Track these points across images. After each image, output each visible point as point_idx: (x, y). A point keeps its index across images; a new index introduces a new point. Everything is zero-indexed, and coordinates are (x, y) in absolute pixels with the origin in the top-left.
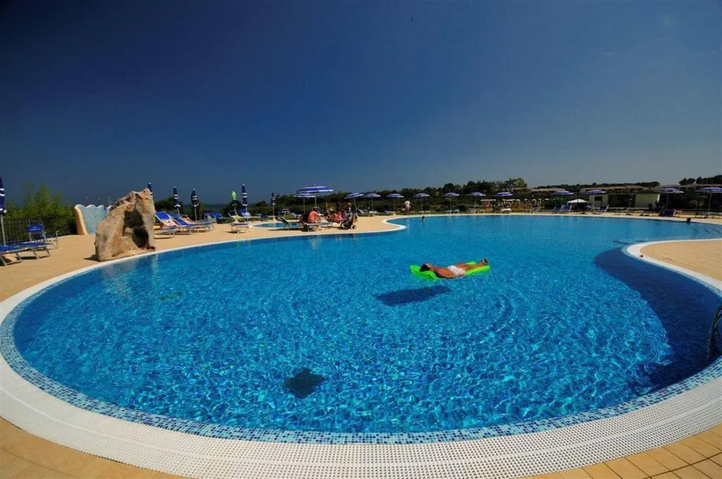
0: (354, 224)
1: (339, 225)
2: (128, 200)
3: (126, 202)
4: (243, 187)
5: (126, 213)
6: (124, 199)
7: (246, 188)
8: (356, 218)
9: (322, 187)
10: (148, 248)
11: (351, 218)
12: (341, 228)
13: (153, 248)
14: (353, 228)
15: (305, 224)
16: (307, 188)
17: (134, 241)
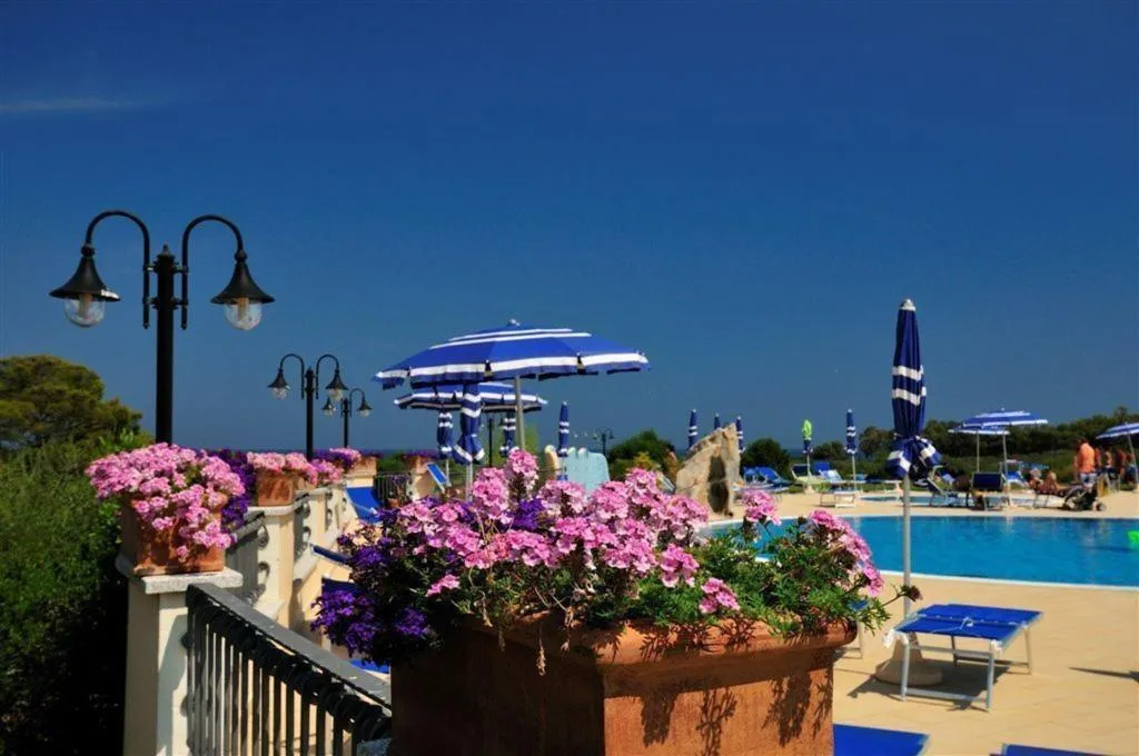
0: (1100, 499)
1: (1059, 502)
2: (713, 440)
3: (710, 443)
4: (849, 415)
5: (712, 459)
6: (708, 438)
7: (854, 418)
8: (1106, 485)
9: (1021, 414)
10: (726, 514)
11: (1090, 485)
12: (1065, 508)
13: (731, 515)
14: (1098, 508)
15: (979, 493)
16: (984, 415)
17: (710, 502)
